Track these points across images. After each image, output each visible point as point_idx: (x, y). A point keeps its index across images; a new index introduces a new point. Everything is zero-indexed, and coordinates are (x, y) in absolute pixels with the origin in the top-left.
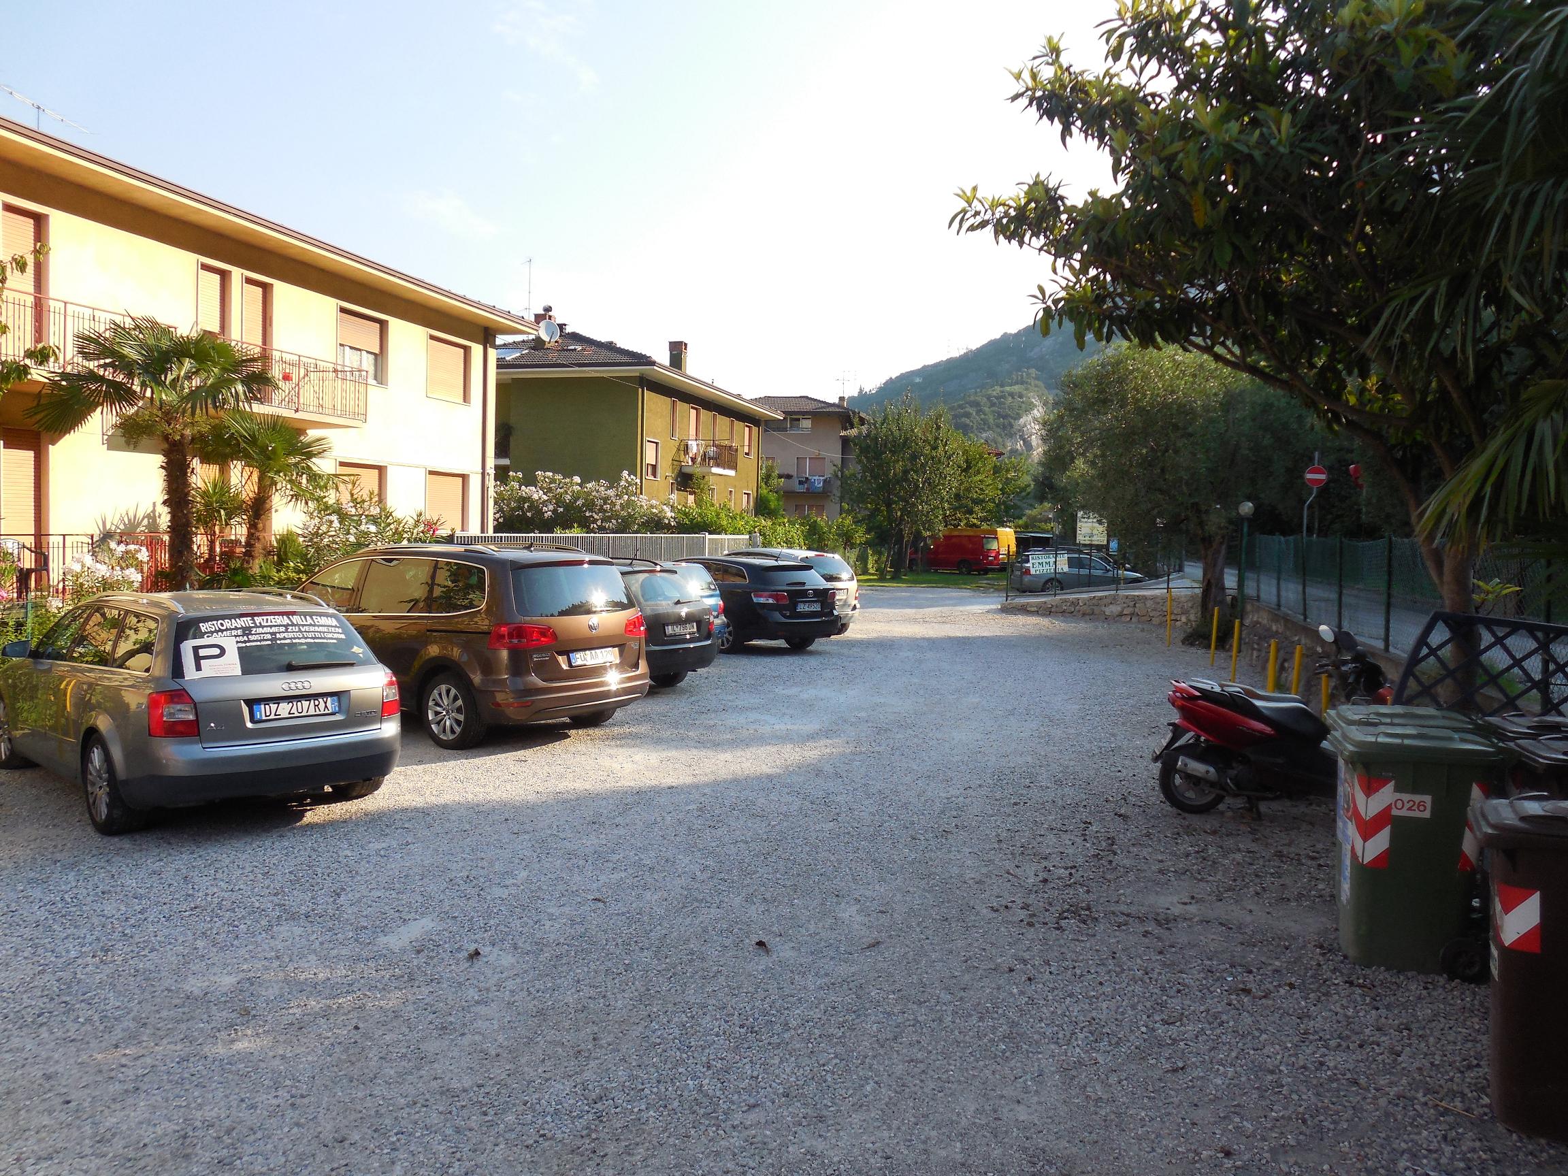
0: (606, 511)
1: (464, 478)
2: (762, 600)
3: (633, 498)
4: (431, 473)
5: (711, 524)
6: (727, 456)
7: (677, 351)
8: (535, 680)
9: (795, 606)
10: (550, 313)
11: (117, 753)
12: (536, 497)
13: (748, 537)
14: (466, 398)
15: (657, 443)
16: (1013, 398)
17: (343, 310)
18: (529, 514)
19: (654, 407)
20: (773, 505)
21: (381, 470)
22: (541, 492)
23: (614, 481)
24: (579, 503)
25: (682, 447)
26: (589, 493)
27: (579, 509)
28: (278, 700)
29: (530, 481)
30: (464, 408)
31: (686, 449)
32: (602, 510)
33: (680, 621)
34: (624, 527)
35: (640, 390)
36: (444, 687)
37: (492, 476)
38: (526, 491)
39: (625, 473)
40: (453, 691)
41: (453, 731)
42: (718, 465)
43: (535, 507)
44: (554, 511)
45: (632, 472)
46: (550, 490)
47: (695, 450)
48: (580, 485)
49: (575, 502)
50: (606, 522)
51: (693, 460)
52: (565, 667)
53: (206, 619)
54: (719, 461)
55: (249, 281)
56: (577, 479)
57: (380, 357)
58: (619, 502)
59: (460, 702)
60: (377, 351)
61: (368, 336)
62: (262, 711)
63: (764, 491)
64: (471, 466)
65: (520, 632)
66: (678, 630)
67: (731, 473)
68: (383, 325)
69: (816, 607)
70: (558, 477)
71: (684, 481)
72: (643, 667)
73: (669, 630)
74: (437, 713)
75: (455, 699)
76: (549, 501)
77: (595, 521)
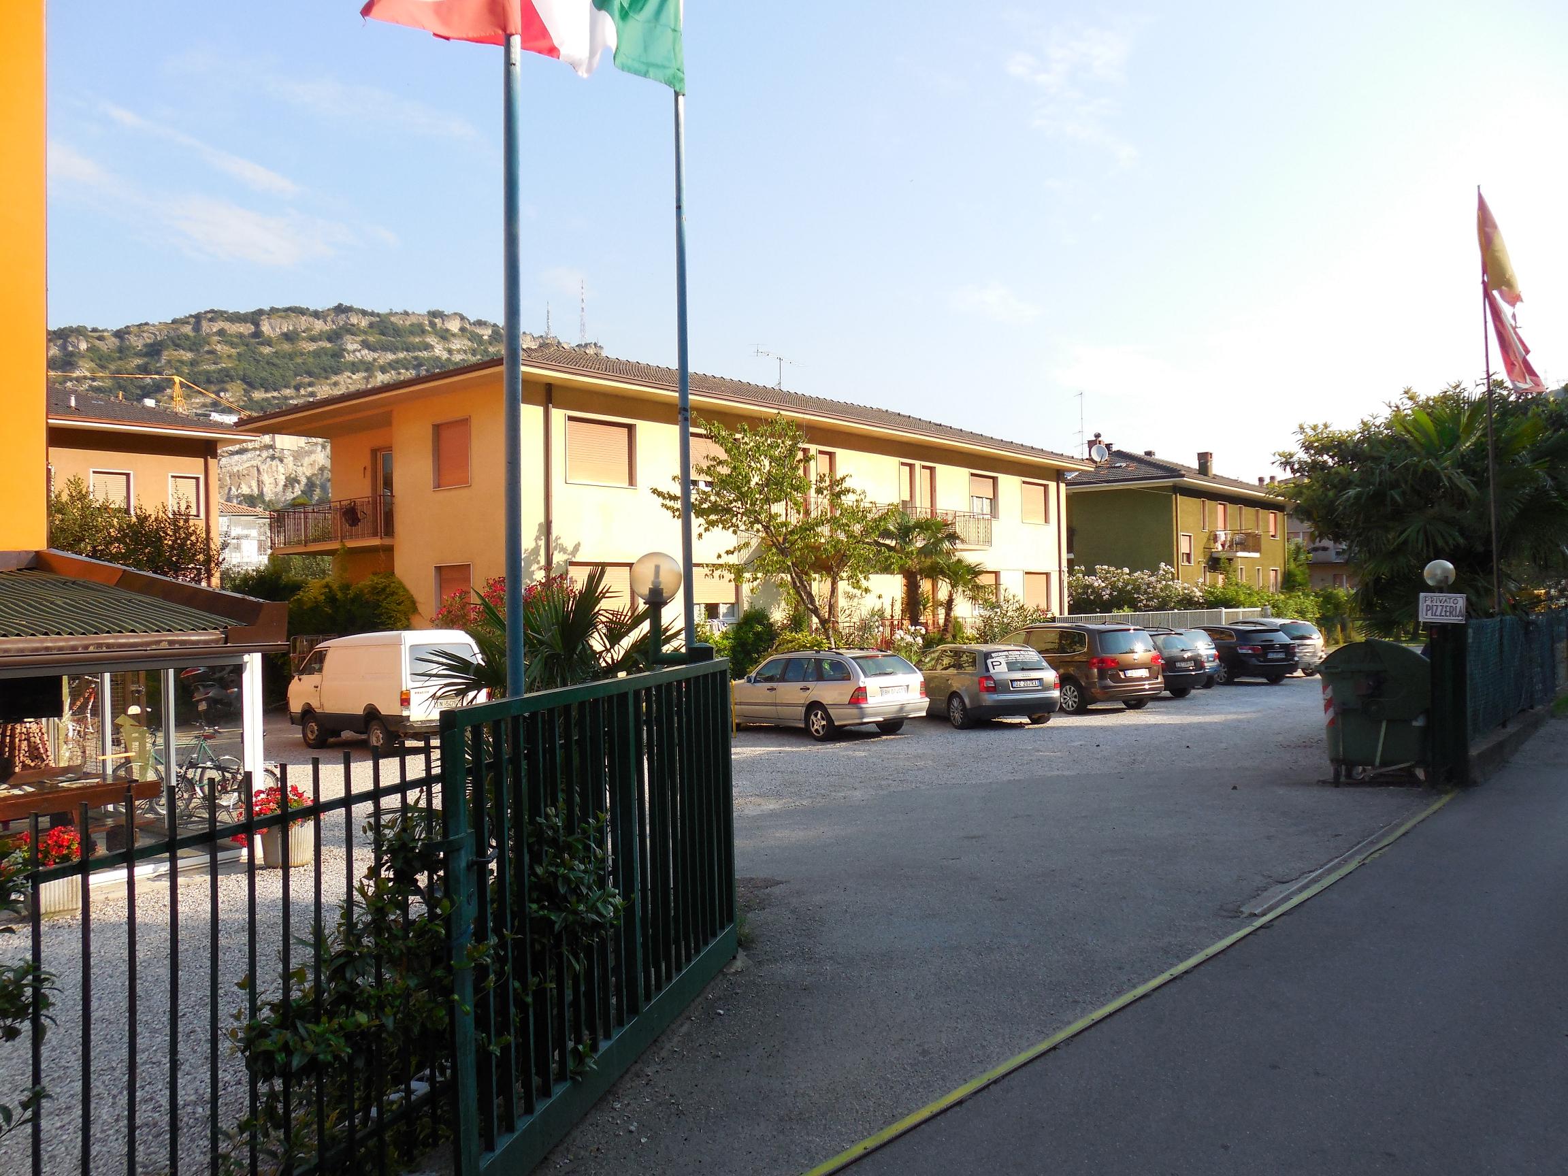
0: (1150, 593)
1: (1047, 575)
2: (1244, 651)
3: (1169, 583)
4: (1027, 573)
5: (1232, 599)
6: (1250, 542)
7: (1204, 458)
8: (1109, 682)
9: (1266, 654)
10: (1100, 439)
11: (967, 701)
12: (1096, 584)
13: (1260, 609)
14: (1047, 520)
15: (1190, 536)
17: (972, 475)
18: (1092, 597)
19: (1185, 508)
20: (1299, 579)
21: (997, 574)
22: (1100, 581)
23: (1154, 570)
24: (1129, 588)
25: (1212, 538)
26: (1136, 580)
27: (1129, 592)
28: (1020, 680)
29: (1090, 572)
30: (1046, 527)
31: (1215, 538)
32: (1146, 592)
33: (1184, 660)
34: (1163, 606)
35: (1174, 496)
36: (1068, 687)
37: (1066, 572)
38: (1090, 580)
39: (1163, 565)
40: (1073, 688)
41: (1073, 707)
42: (1244, 550)
43: (1097, 592)
44: (1111, 594)
45: (1170, 562)
46: (1106, 578)
47: (1222, 538)
48: (1129, 574)
49: (1126, 587)
50: (1150, 601)
51: (1223, 546)
52: (1123, 677)
53: (993, 652)
54: (1243, 546)
55: (924, 467)
56: (1126, 570)
57: (994, 500)
58: (1159, 586)
59: (1076, 693)
60: (992, 497)
61: (986, 488)
62: (1015, 684)
63: (1292, 566)
64: (1052, 568)
65: (1102, 661)
66: (1183, 665)
67: (1257, 555)
68: (995, 479)
69: (1282, 656)
70: (1112, 569)
71: (1214, 564)
72: (1160, 679)
73: (1178, 665)
74: (1065, 699)
75: (1074, 691)
76: (1106, 587)
77: (1141, 601)
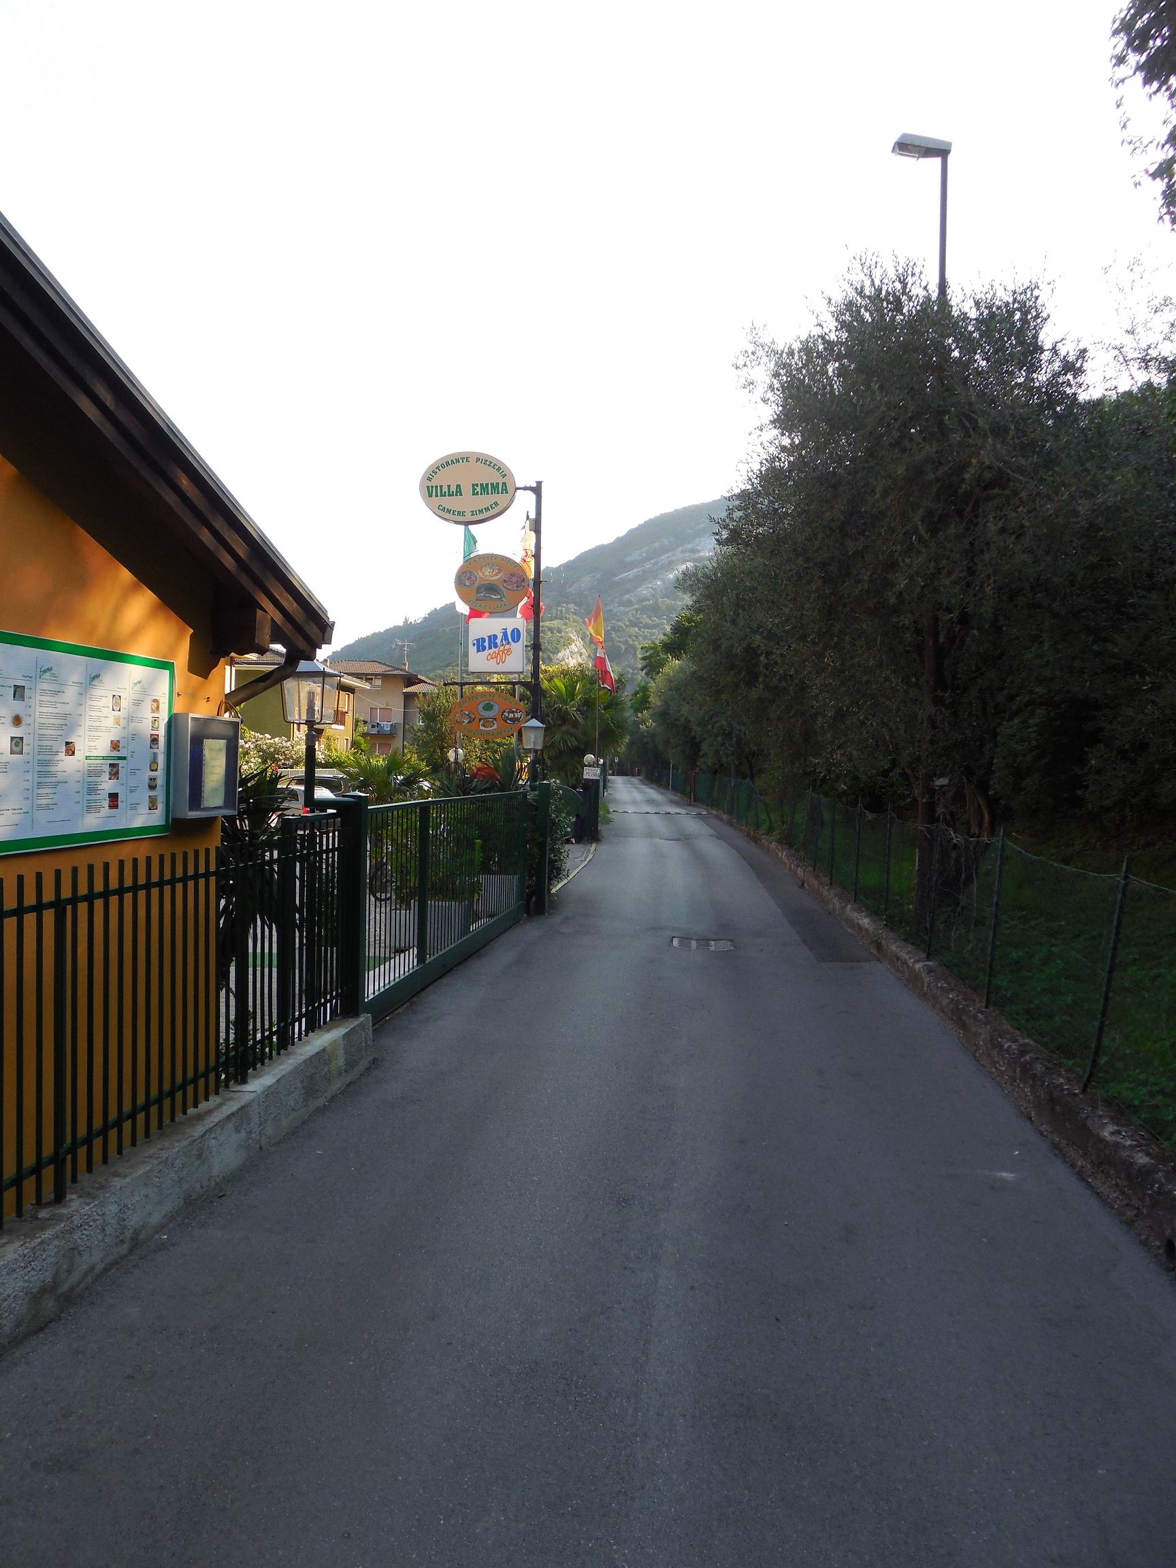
16: (552, 633)
63: (356, 737)
67: (342, 727)
